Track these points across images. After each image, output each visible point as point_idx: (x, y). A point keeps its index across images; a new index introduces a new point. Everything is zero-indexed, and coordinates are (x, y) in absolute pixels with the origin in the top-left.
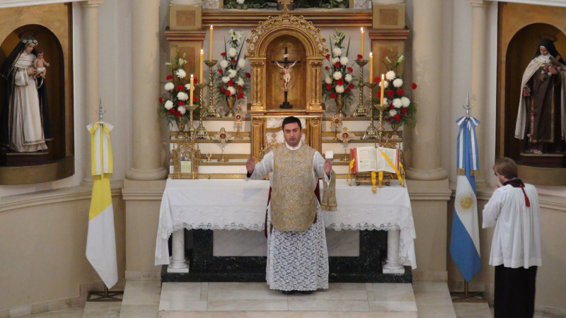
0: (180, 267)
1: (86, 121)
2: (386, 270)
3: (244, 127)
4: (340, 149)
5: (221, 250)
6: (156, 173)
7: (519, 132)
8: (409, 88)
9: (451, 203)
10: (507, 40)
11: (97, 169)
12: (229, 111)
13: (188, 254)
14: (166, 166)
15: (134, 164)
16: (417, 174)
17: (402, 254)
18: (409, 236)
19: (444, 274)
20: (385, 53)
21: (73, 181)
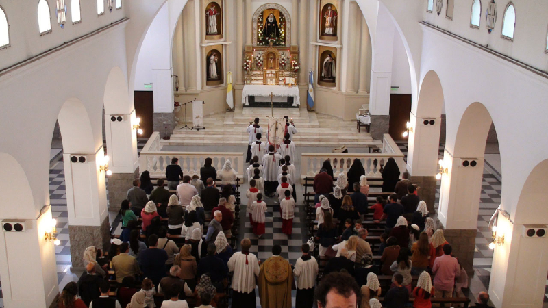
0: (247, 104)
1: (226, 71)
2: (293, 105)
3: (262, 73)
4: (283, 78)
5: (256, 100)
6: (242, 83)
7: (323, 74)
8: (299, 64)
9: (308, 90)
10: (321, 54)
11: (229, 82)
12: (258, 69)
13: (249, 101)
14: (244, 81)
15: (237, 81)
16: (301, 84)
17: (297, 102)
18: (298, 98)
19: (306, 106)
20: (293, 57)
21: (223, 85)
